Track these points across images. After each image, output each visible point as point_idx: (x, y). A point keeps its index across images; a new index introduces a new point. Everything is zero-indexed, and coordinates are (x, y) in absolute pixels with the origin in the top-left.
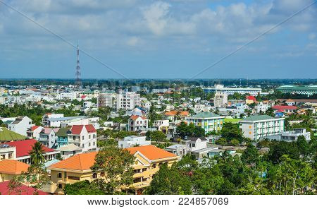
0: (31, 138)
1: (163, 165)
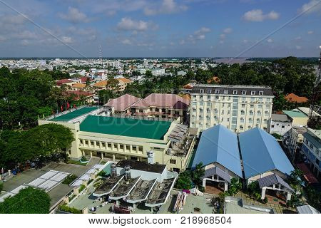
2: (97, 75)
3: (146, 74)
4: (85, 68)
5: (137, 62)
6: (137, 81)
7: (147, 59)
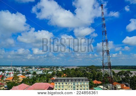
0: (2, 75)
1: (24, 78)
2: (8, 74)
3: (33, 73)
4: (2, 71)
5: (30, 68)
6: (29, 77)
7: (34, 66)
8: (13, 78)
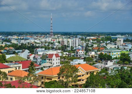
0: (29, 60)
1: (92, 73)
2: (45, 58)
4: (28, 48)
6: (107, 69)
7: (122, 34)
8: (62, 71)
